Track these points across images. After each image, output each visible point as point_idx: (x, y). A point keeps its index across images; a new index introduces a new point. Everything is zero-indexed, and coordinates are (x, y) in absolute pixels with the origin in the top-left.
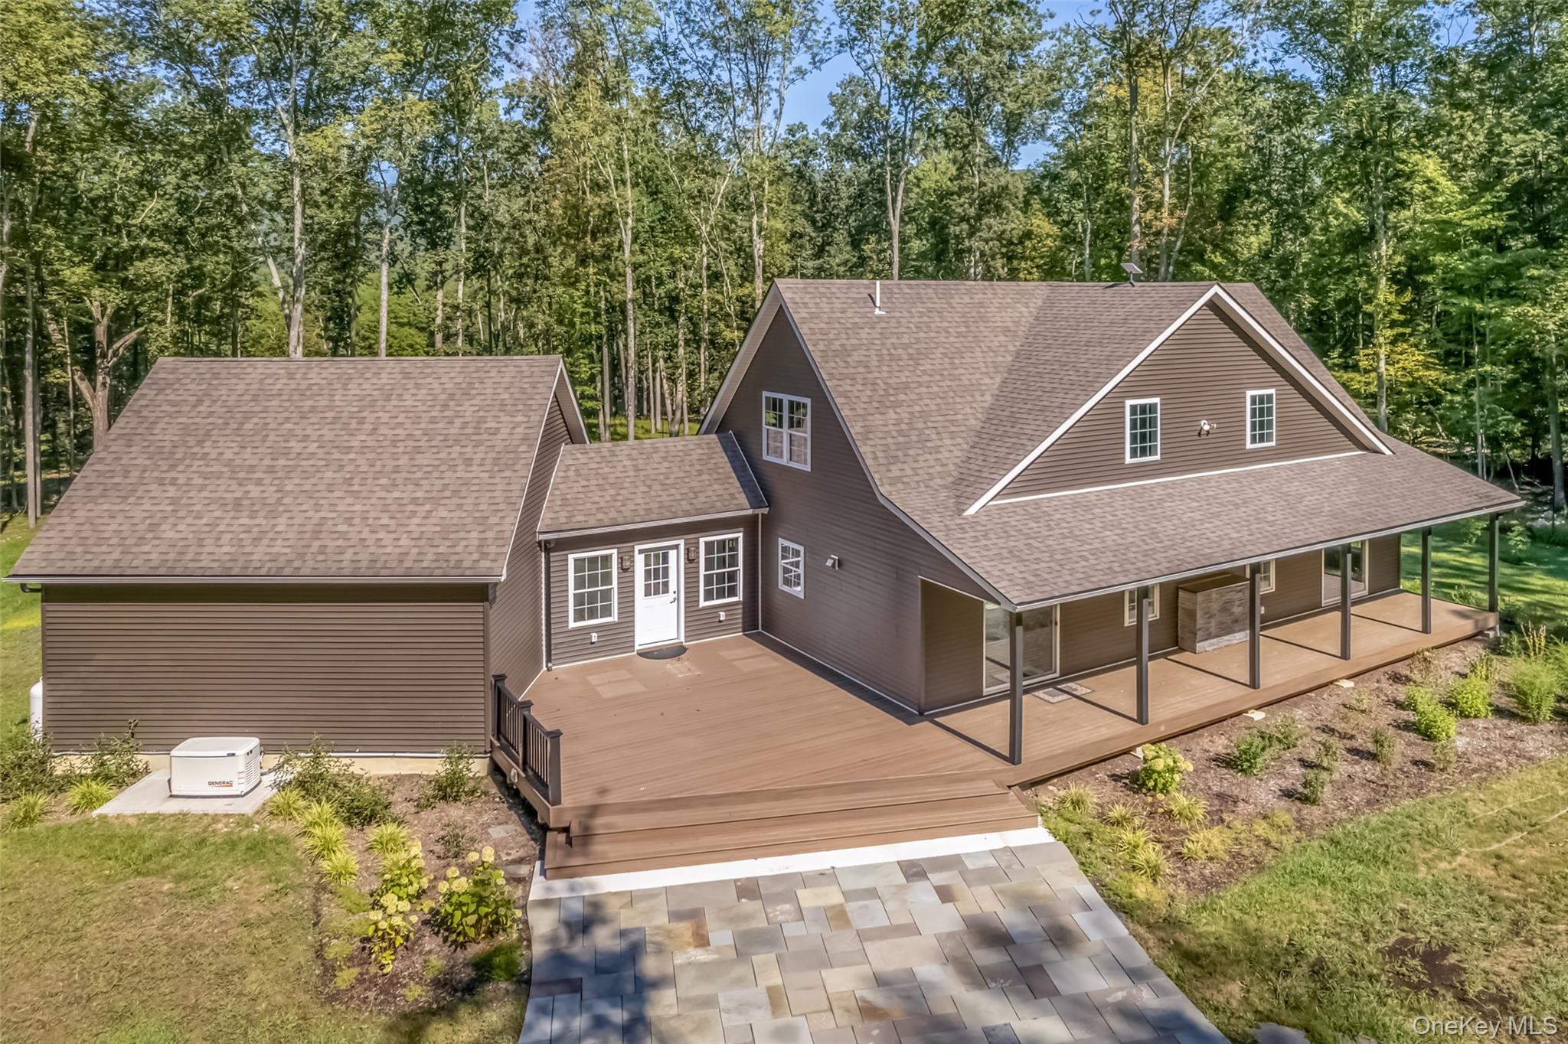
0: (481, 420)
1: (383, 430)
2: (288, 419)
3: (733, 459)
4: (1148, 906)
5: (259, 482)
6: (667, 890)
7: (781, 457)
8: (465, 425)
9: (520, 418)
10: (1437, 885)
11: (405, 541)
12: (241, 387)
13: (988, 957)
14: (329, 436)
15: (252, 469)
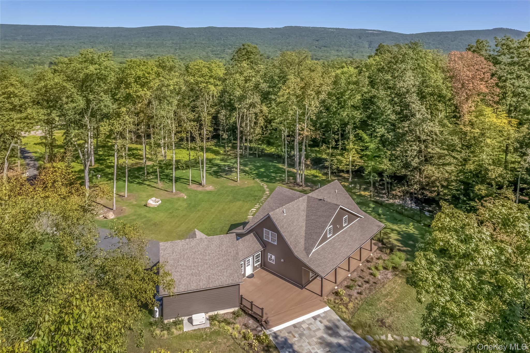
0: (227, 250)
1: (211, 255)
2: (192, 255)
3: (257, 238)
4: (346, 319)
5: (194, 269)
6: (284, 329)
7: (269, 240)
8: (225, 252)
9: (234, 249)
10: (380, 308)
11: (225, 278)
12: (179, 248)
13: (330, 332)
14: (201, 258)
15: (191, 267)
